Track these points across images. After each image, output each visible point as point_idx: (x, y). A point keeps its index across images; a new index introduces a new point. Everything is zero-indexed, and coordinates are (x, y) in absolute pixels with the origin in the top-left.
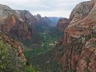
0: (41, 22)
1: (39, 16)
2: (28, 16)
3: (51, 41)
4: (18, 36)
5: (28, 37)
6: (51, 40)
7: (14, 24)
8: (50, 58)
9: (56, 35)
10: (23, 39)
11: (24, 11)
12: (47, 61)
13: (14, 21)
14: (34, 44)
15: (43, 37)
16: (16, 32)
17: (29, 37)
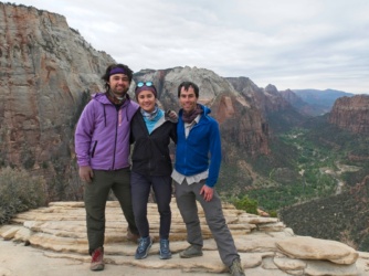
0: (279, 106)
1: (272, 89)
2: (249, 92)
3: (322, 160)
4: (238, 145)
5: (262, 149)
6: (321, 158)
7: (228, 116)
8: (352, 222)
9: (332, 144)
10: (250, 155)
11: (241, 78)
12: (341, 229)
13: (230, 107)
14: (280, 169)
15: (295, 148)
16: (233, 135)
17: (265, 149)
